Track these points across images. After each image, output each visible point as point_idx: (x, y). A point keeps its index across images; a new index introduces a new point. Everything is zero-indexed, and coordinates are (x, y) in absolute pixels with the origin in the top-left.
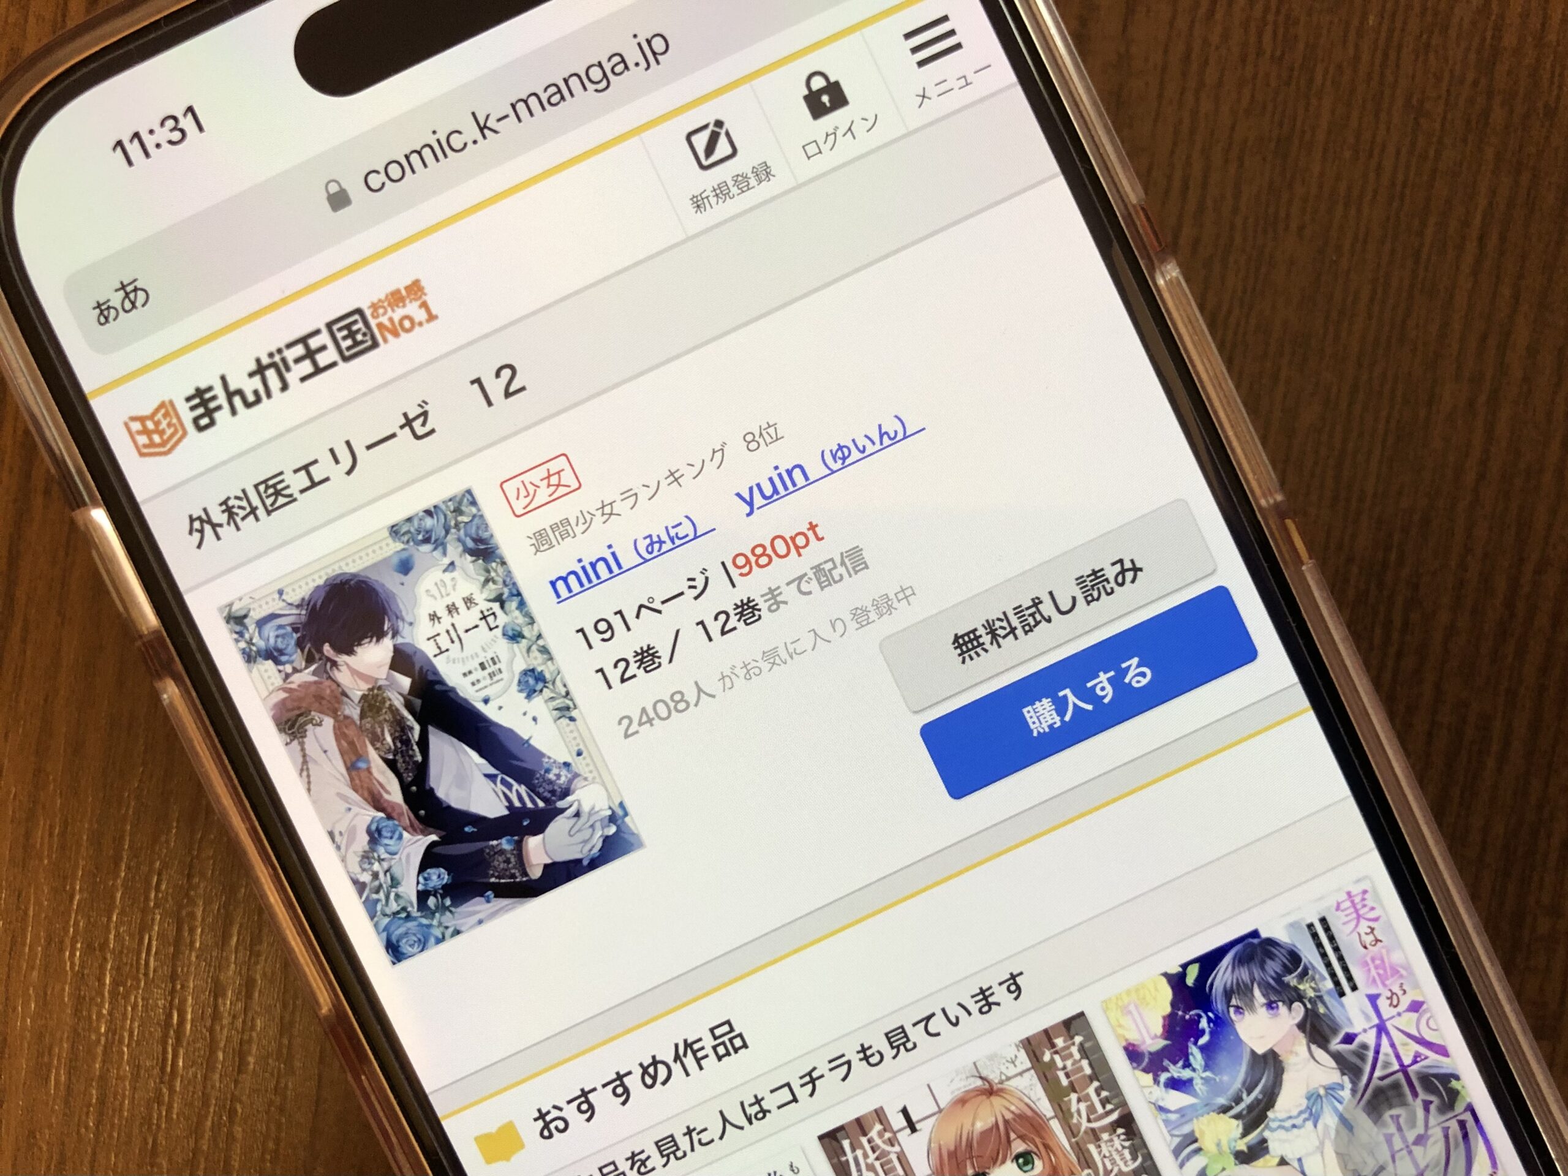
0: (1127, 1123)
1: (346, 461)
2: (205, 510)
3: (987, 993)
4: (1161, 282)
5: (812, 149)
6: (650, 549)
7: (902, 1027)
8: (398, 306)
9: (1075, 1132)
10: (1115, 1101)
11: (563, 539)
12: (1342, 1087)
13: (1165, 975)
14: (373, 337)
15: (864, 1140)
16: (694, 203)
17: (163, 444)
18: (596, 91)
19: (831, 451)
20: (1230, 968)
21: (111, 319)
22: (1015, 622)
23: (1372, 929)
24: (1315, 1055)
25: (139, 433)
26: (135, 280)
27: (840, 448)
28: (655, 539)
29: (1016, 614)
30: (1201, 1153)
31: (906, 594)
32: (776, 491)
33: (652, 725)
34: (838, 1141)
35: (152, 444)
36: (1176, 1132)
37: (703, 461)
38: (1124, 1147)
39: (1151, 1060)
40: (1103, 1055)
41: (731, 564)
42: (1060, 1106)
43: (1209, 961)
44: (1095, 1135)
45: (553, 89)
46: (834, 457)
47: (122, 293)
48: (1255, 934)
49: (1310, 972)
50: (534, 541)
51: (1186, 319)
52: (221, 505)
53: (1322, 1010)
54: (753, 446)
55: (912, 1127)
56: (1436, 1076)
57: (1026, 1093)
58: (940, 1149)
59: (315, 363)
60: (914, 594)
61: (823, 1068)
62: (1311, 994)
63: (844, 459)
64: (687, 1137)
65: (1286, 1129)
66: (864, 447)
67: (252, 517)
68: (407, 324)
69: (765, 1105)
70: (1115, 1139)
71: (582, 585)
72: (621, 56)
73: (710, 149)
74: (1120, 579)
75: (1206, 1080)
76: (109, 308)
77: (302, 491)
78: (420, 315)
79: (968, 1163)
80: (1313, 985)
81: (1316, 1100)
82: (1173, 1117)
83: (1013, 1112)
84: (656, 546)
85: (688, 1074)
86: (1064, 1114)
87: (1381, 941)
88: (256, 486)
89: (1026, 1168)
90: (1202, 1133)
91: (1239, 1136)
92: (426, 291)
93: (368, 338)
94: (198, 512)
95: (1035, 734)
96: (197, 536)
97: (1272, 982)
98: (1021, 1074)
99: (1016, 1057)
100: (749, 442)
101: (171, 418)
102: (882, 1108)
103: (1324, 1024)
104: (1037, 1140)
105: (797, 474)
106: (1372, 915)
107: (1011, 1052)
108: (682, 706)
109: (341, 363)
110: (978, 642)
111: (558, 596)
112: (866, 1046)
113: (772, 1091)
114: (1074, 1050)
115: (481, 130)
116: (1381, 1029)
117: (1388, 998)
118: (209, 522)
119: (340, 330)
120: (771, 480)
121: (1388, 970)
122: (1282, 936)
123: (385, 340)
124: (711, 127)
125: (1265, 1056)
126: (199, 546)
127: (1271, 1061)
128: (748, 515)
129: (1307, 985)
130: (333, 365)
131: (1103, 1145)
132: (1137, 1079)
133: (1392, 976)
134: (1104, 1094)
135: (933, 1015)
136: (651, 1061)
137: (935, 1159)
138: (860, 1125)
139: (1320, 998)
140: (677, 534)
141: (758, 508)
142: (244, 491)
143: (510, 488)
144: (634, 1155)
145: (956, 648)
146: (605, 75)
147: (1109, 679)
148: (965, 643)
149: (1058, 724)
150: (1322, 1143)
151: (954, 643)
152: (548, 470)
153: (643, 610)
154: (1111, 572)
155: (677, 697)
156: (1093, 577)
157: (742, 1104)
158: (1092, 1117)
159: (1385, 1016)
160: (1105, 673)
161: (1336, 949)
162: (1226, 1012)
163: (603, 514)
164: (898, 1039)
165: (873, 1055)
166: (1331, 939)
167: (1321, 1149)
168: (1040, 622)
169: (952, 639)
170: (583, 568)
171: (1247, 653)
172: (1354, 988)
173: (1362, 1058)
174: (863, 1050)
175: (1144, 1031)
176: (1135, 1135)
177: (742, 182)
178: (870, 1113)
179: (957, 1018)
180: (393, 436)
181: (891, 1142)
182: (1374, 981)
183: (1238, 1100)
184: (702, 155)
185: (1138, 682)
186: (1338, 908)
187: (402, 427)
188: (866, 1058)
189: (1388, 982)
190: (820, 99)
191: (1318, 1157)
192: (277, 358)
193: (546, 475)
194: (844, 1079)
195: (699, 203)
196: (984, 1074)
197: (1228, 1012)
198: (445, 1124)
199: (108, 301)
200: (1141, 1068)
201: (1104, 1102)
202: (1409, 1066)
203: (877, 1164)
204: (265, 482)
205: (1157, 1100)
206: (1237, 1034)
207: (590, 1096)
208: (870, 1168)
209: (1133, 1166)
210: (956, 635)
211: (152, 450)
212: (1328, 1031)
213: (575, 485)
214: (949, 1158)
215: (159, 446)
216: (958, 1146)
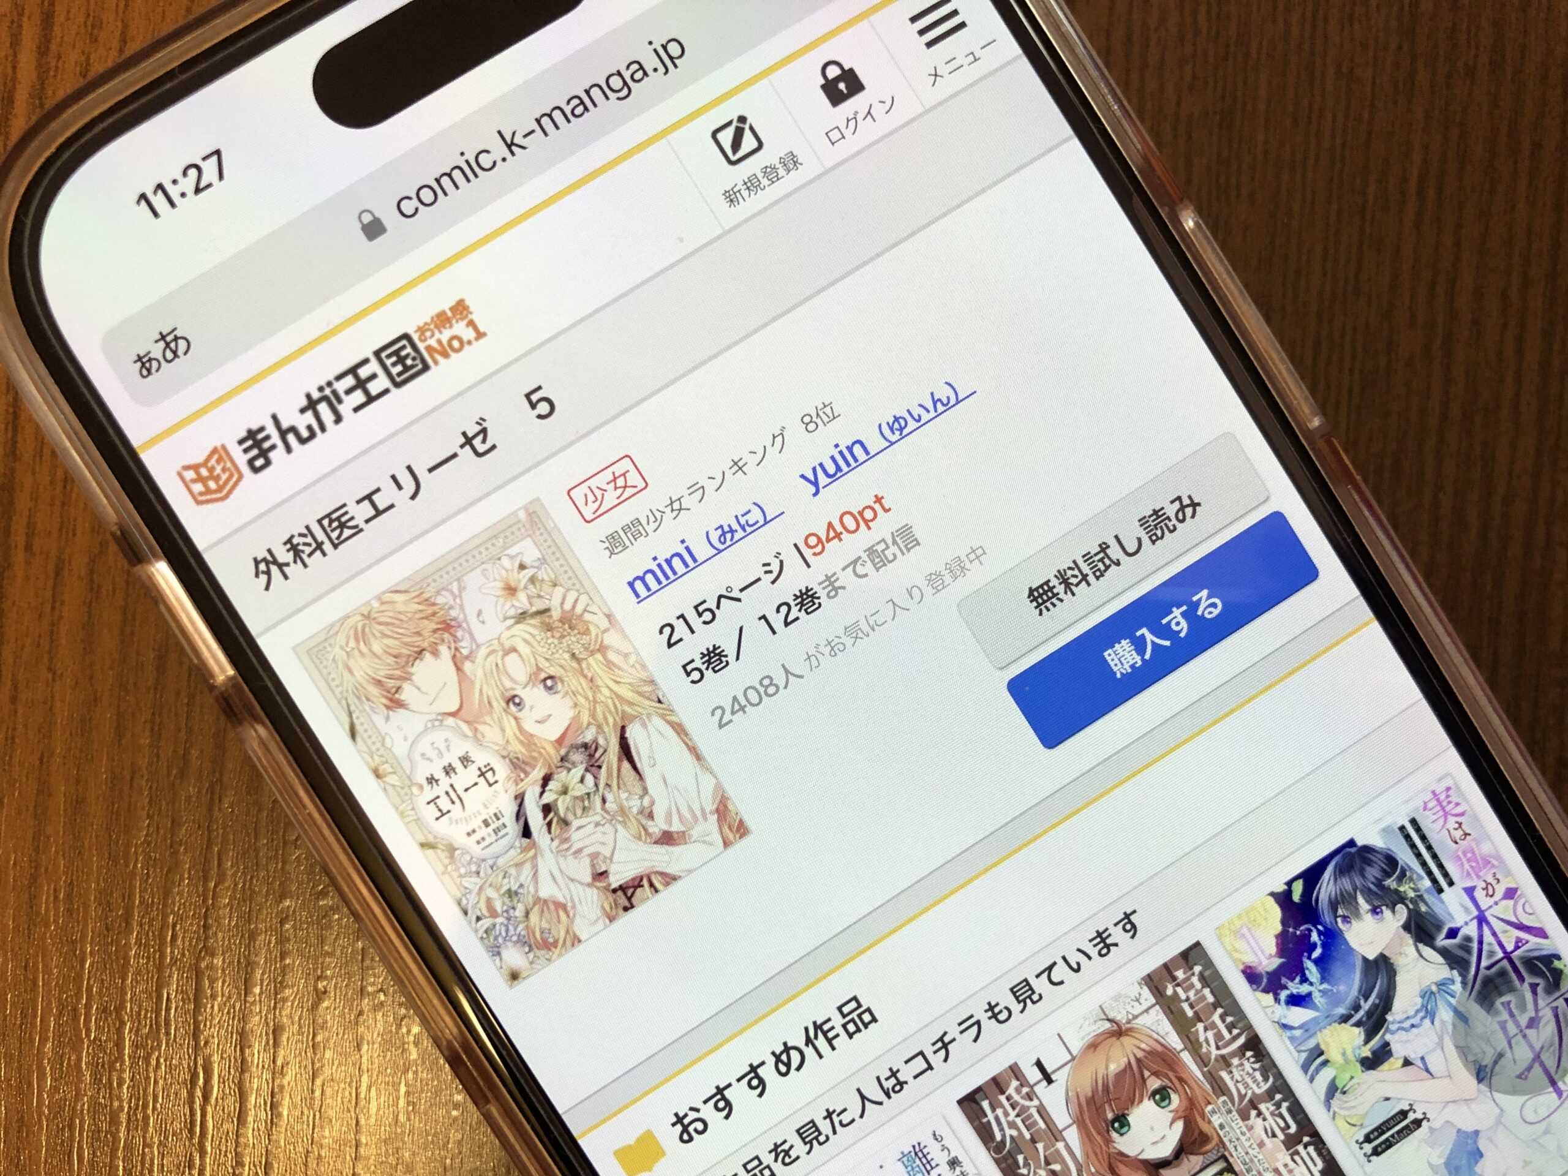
0: (1254, 1045)
1: (409, 485)
2: (269, 551)
3: (1104, 936)
5: (836, 135)
6: (722, 539)
7: (1026, 980)
8: (445, 327)
9: (1206, 1061)
10: (1240, 1025)
11: (636, 539)
12: (1453, 981)
13: (1272, 894)
14: (423, 361)
15: (1002, 1098)
16: (727, 198)
17: (220, 489)
18: (619, 99)
19: (888, 424)
20: (1332, 878)
21: (153, 370)
22: (1086, 569)
23: (1460, 824)
24: (1423, 953)
25: (194, 481)
26: (175, 329)
27: (896, 419)
28: (726, 529)
29: (1085, 561)
30: (1329, 1064)
31: (977, 554)
32: (838, 469)
33: (745, 712)
34: (978, 1104)
35: (208, 491)
36: (1302, 1048)
37: (765, 447)
38: (1254, 1070)
39: (1268, 979)
40: (1224, 981)
41: (803, 544)
42: (1188, 1037)
43: (1312, 876)
44: (1225, 1061)
45: (576, 102)
46: (892, 429)
47: (162, 344)
48: (1351, 843)
49: (1408, 873)
50: (607, 544)
52: (285, 544)
53: (1423, 908)
54: (812, 427)
55: (1048, 1078)
56: (1538, 958)
57: (1153, 1028)
58: (1078, 1097)
59: (366, 392)
60: (985, 553)
61: (953, 1032)
62: (1412, 894)
63: (901, 429)
64: (828, 1120)
65: (1406, 1030)
66: (919, 416)
67: (318, 553)
68: (456, 344)
69: (902, 1077)
70: (1245, 1062)
71: (660, 582)
72: (637, 62)
73: (736, 144)
74: (1180, 516)
75: (1324, 993)
76: (150, 360)
77: (367, 521)
78: (468, 334)
79: (1107, 1106)
80: (1412, 885)
81: (1430, 997)
82: (1297, 1033)
83: (1143, 1050)
84: (729, 536)
85: (821, 1057)
86: (1193, 1045)
87: (1469, 835)
88: (320, 521)
89: (1163, 1104)
90: (1327, 1045)
91: (1362, 1043)
92: (471, 309)
93: (418, 361)
94: (262, 554)
95: (1118, 676)
96: (263, 578)
97: (1372, 886)
98: (1147, 1011)
99: (1140, 994)
100: (807, 424)
101: (225, 463)
102: (1016, 1064)
103: (1428, 924)
104: (1171, 1074)
105: (857, 449)
106: (1459, 810)
107: (1135, 990)
108: (771, 690)
109: (393, 390)
110: (1052, 592)
111: (637, 596)
112: (993, 1004)
113: (906, 1062)
114: (1195, 980)
115: (509, 147)
116: (1482, 920)
117: (1483, 889)
118: (275, 562)
119: (389, 356)
120: (833, 458)
121: (1480, 861)
122: (1377, 841)
123: (436, 363)
124: (735, 124)
125: (1376, 961)
126: (267, 588)
127: (1382, 966)
128: (815, 495)
129: (1407, 886)
130: (386, 391)
131: (1234, 1070)
132: (1259, 1001)
133: (1484, 868)
134: (1229, 1019)
135: (1055, 963)
136: (782, 1048)
137: (1074, 1107)
138: (997, 1084)
139: (1420, 897)
140: (747, 521)
141: (824, 487)
142: (307, 527)
143: (578, 494)
144: (776, 1146)
145: (1031, 601)
146: (625, 83)
147: (1183, 614)
148: (1040, 596)
149: (1139, 663)
150: (1441, 1039)
151: (1029, 597)
152: (613, 473)
153: (723, 600)
154: (1171, 510)
155: (766, 682)
156: (1155, 517)
157: (878, 1079)
158: (1220, 1044)
159: (1483, 907)
160: (1178, 608)
161: (1429, 848)
162: (1334, 923)
163: (672, 510)
164: (1024, 993)
165: (1001, 1012)
166: (1423, 838)
167: (1441, 1045)
168: (1110, 565)
169: (1027, 592)
170: (659, 566)
171: (1307, 573)
172: (1451, 883)
173: (1468, 951)
174: (991, 1008)
175: (1259, 953)
176: (1263, 1056)
177: (770, 173)
178: (1005, 1070)
179: (1078, 964)
180: (455, 456)
181: (1029, 1097)
182: (1468, 873)
183: (1357, 1008)
184: (729, 152)
185: (1210, 613)
186: (1425, 809)
187: (462, 446)
188: (995, 1016)
189: (1481, 874)
190: (837, 87)
191: (1439, 1051)
192: (328, 391)
193: (612, 478)
194: (975, 1040)
195: (732, 198)
196: (1111, 1015)
197: (1336, 922)
198: (582, 1142)
199: (149, 353)
200: (1261, 988)
201: (1230, 1028)
202: (1512, 952)
203: (1018, 1121)
204: (328, 516)
205: (1280, 1018)
206: (1347, 943)
207: (726, 1093)
208: (1012, 1125)
209: (1265, 1087)
210: (1030, 589)
211: (209, 497)
212: (1433, 930)
213: (642, 485)
214: (1088, 1104)
215: (216, 492)
216: (1094, 1092)
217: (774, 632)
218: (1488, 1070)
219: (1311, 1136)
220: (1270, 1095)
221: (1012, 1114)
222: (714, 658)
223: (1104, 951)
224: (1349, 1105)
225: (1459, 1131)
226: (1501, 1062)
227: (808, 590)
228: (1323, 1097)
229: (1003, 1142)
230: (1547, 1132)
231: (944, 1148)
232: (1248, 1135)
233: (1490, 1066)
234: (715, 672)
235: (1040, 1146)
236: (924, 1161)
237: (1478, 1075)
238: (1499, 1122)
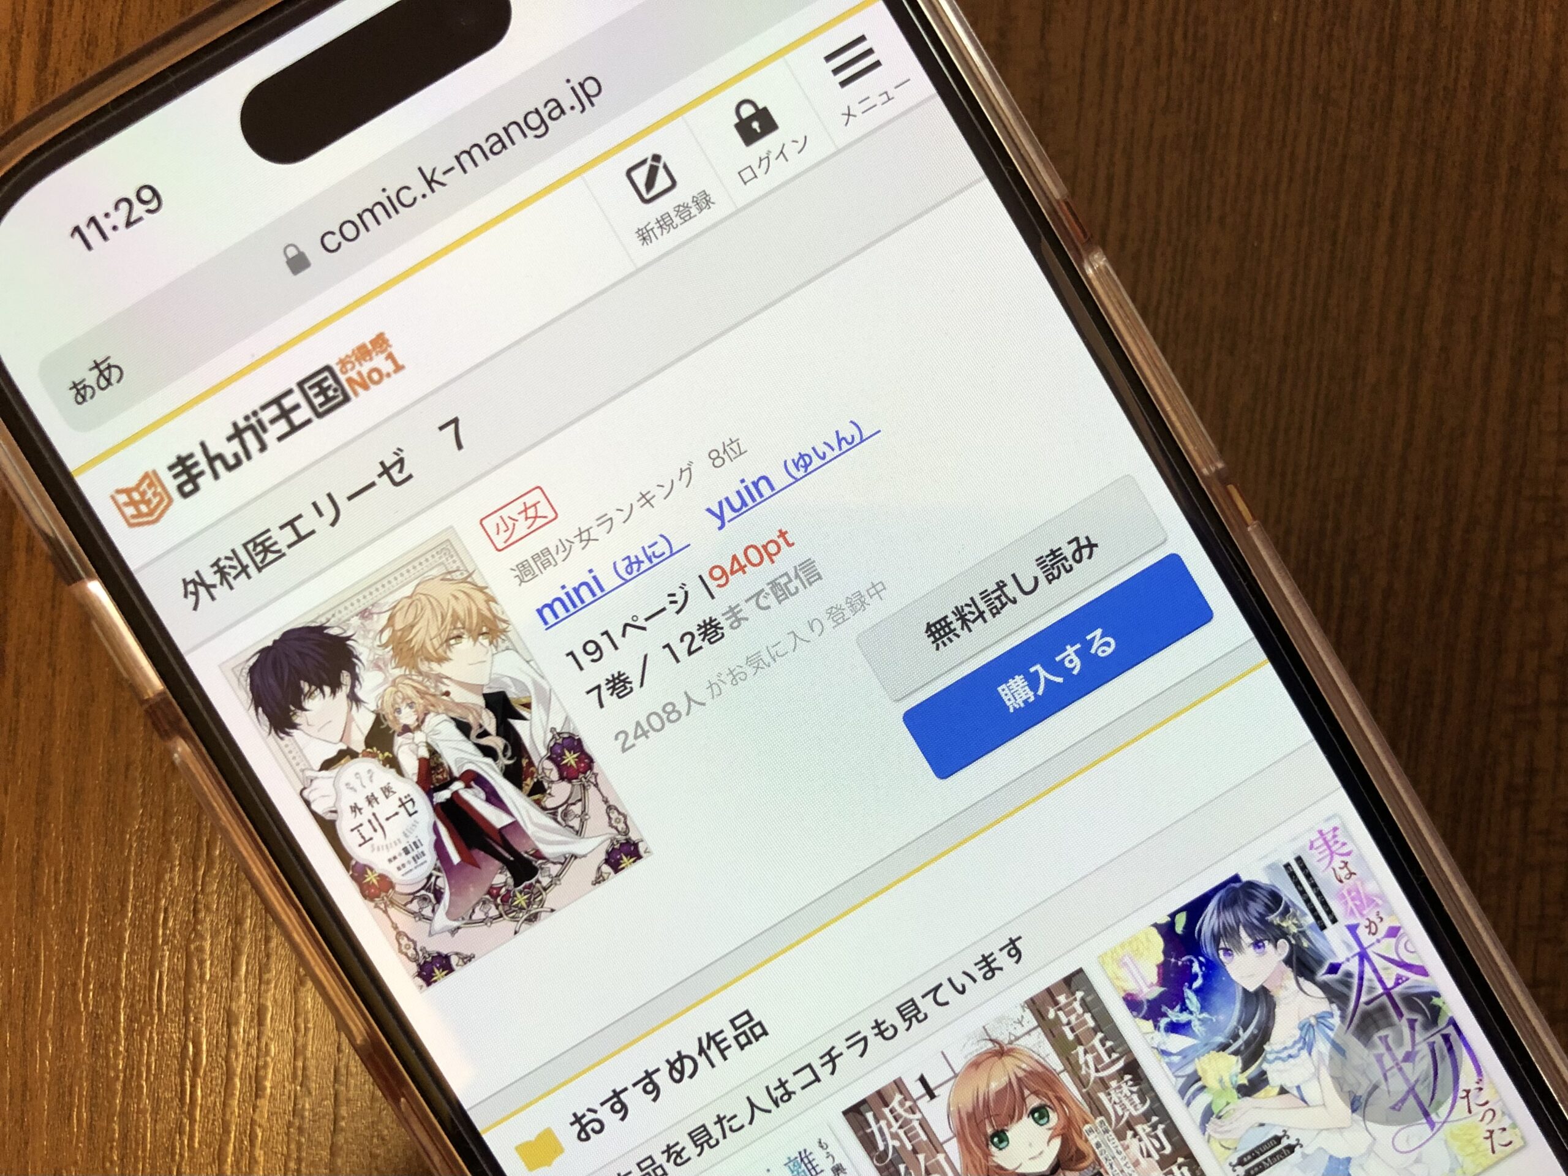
0: (1133, 1069)
1: (329, 513)
2: (197, 573)
3: (989, 960)
4: (1090, 272)
5: (747, 175)
6: (629, 570)
7: (912, 1000)
8: (366, 361)
9: (1085, 1082)
10: (1118, 1050)
11: (545, 568)
12: (1332, 1015)
14: (344, 392)
15: (886, 1111)
16: (640, 236)
17: (151, 513)
18: (536, 136)
19: (793, 460)
20: (1216, 912)
21: (88, 397)
22: (983, 606)
23: (1346, 864)
24: (1303, 987)
25: (126, 504)
26: (108, 358)
27: (802, 456)
28: (633, 559)
29: (982, 599)
30: (1206, 1090)
31: (877, 589)
32: (744, 504)
33: (647, 737)
34: (862, 1114)
35: (140, 514)
36: (1180, 1073)
37: (672, 481)
38: (1132, 1092)
39: (1148, 1007)
40: (1104, 1007)
41: (708, 575)
42: (1068, 1059)
43: (1195, 909)
44: (1104, 1084)
45: (494, 139)
46: (796, 465)
47: (96, 372)
48: (1236, 878)
49: (1291, 910)
50: (517, 573)
51: (1117, 306)
52: (212, 566)
53: (1305, 944)
54: (718, 462)
55: (931, 1094)
56: (1418, 995)
57: (1035, 1050)
58: (959, 1112)
59: (290, 422)
60: (885, 588)
61: (841, 1047)
62: (1294, 930)
63: (806, 466)
64: (718, 1125)
65: (1283, 1060)
66: (824, 454)
67: (243, 575)
68: (375, 376)
69: (790, 1087)
70: (1124, 1085)
71: (567, 610)
72: (555, 100)
73: (650, 183)
74: (1077, 556)
75: (1203, 1022)
76: (85, 387)
77: (290, 546)
78: (387, 366)
79: (987, 1122)
80: (1295, 921)
81: (1308, 1030)
82: (1176, 1059)
83: (1024, 1070)
84: (635, 566)
85: (713, 1066)
86: (1073, 1067)
87: (1355, 874)
88: (245, 545)
89: (1042, 1122)
90: (1205, 1071)
91: (1239, 1071)
92: (391, 342)
93: (339, 393)
94: (191, 576)
95: (1012, 710)
96: (192, 598)
97: (1256, 922)
98: (1028, 1033)
99: (1022, 1017)
100: (714, 459)
101: (156, 488)
102: (900, 1079)
103: (1310, 959)
104: (1050, 1094)
105: (763, 485)
106: (1345, 850)
107: (1018, 1012)
108: (674, 716)
109: (316, 420)
110: (949, 628)
111: (546, 623)
112: (880, 1021)
113: (795, 1073)
114: (1077, 1005)
115: (429, 183)
116: (1363, 956)
117: (1366, 927)
118: (203, 584)
119: (311, 388)
120: (738, 493)
121: (1365, 901)
122: (1262, 877)
123: (356, 394)
124: (649, 162)
125: (1256, 992)
126: (195, 608)
127: (1262, 998)
128: (720, 528)
129: (1290, 922)
130: (308, 422)
131: (1112, 1092)
132: (1139, 1027)
133: (1368, 906)
134: (1109, 1044)
135: (940, 985)
136: (676, 1056)
137: (955, 1121)
138: (882, 1098)
139: (1303, 933)
140: (654, 553)
141: (729, 521)
142: (233, 551)
143: (490, 524)
144: (669, 1148)
145: (929, 636)
146: (543, 121)
147: (1076, 652)
148: (938, 631)
149: (1032, 699)
150: (1318, 1069)
151: (926, 632)
152: (525, 503)
153: (628, 628)
154: (1068, 551)
155: (669, 708)
156: (1052, 557)
157: (767, 1088)
158: (1099, 1067)
159: (1365, 945)
160: (1072, 646)
161: (1314, 886)
162: (1216, 955)
163: (581, 541)
164: (910, 1012)
165: (887, 1029)
166: (1308, 876)
167: (1317, 1076)
168: (1006, 603)
169: (924, 627)
170: (567, 594)
171: (1202, 615)
172: (1334, 920)
173: (1348, 986)
174: (878, 1025)
175: (1141, 982)
176: (1141, 1080)
177: (683, 212)
178: (890, 1084)
179: (963, 986)
180: (373, 484)
181: (912, 1110)
182: (1352, 911)
183: (1235, 1037)
184: (643, 190)
185: (1104, 651)
186: (1311, 847)
187: (380, 475)
188: (881, 1033)
189: (1365, 912)
190: (751, 126)
191: (1315, 1081)
192: (253, 421)
193: (523, 508)
194: (862, 1055)
195: (644, 236)
196: (993, 1037)
197: (1218, 954)
198: (486, 1137)
199: (84, 380)
200: (1141, 1015)
201: (1109, 1052)
202: (1392, 988)
203: (901, 1132)
204: (253, 540)
205: (1159, 1044)
206: (1228, 976)
207: (622, 1096)
208: (895, 1136)
209: (1142, 1109)
210: (928, 624)
211: (140, 520)
212: (1313, 964)
213: (552, 515)
214: (969, 1119)
215: (147, 515)
216: (975, 1108)
217: (678, 661)
218: (1363, 1100)
219: (1185, 1158)
220: (1146, 1117)
221: (895, 1125)
222: (619, 684)
223: (989, 975)
224: (1220, 1130)
225: (1331, 1157)
226: (1375, 1094)
227: (711, 621)
228: (1198, 1119)
229: (886, 1151)
230: (1418, 1161)
231: (829, 1155)
232: (1124, 1154)
233: (1364, 1097)
234: (620, 697)
235: (921, 1157)
236: (809, 1166)
237: (1352, 1104)
238: (1370, 1150)
